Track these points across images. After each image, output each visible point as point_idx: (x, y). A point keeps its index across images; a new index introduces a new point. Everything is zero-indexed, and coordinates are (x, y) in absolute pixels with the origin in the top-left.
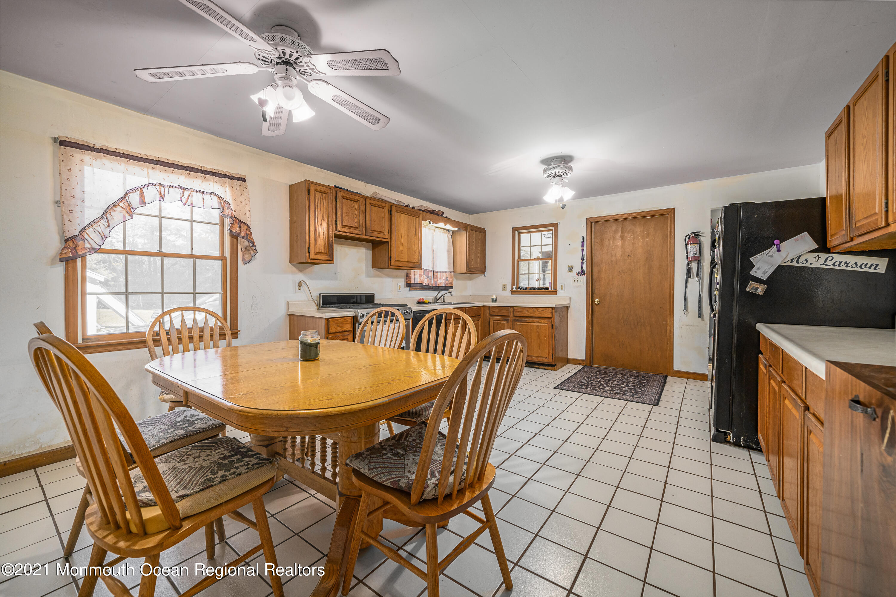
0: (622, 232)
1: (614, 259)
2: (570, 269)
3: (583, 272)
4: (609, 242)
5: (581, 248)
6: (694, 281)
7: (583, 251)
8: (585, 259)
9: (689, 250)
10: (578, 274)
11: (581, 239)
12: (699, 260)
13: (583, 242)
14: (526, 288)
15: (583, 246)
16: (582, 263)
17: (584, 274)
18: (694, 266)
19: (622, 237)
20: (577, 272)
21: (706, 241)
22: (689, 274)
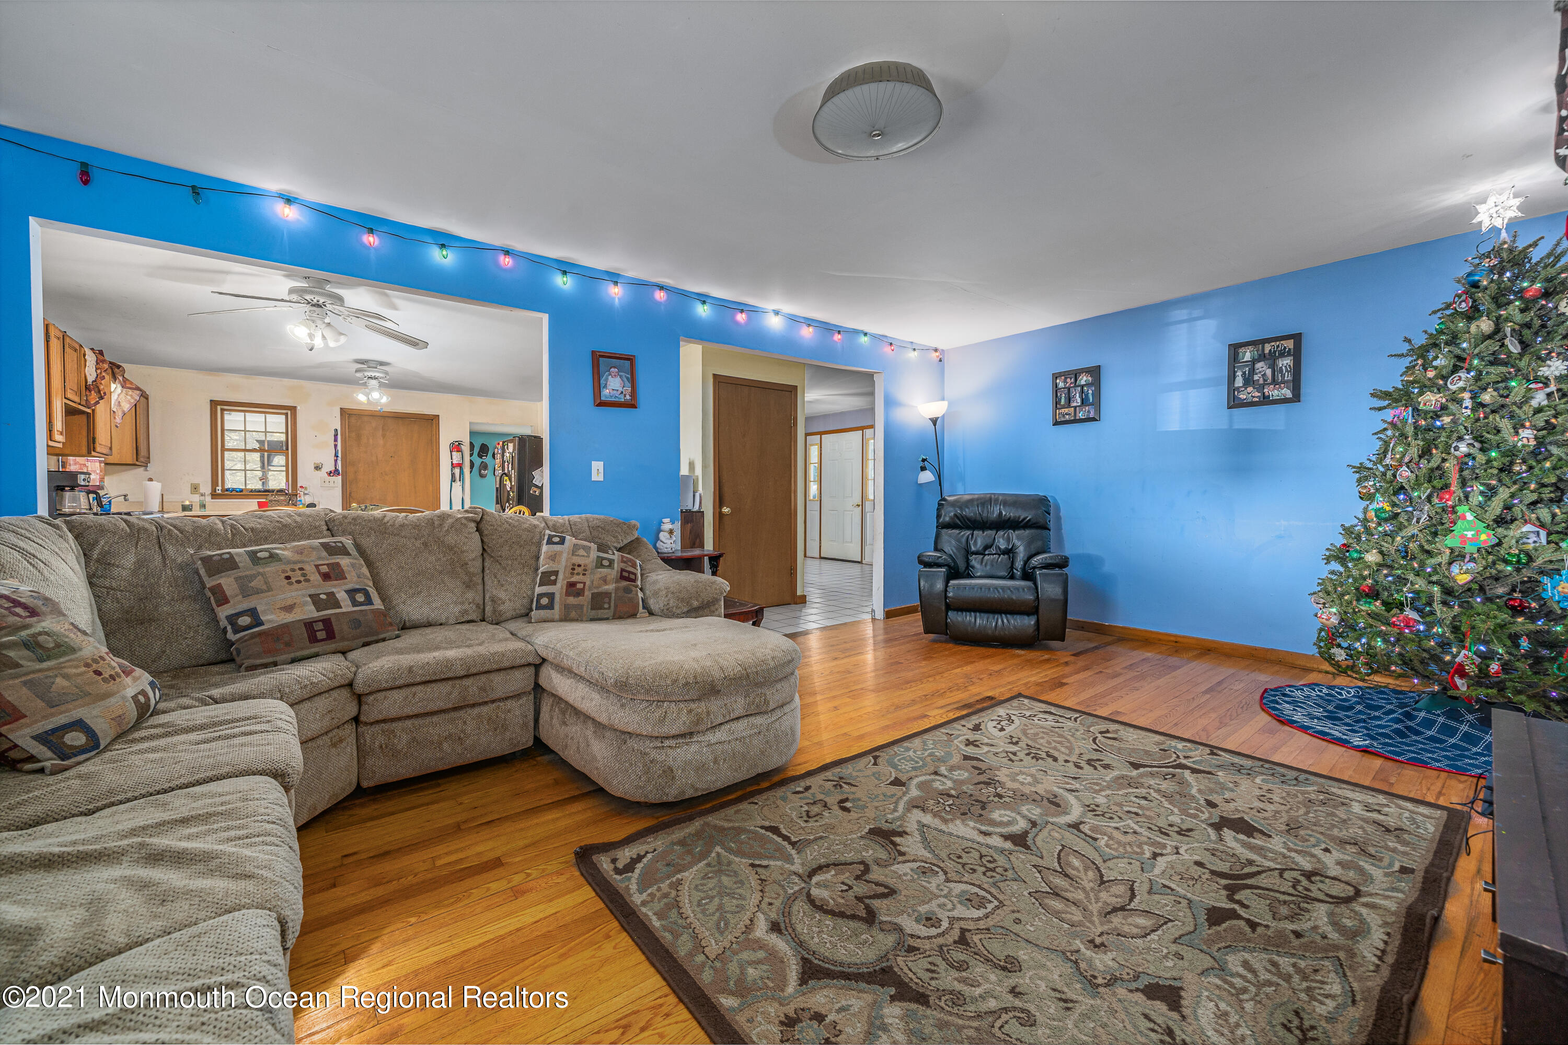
0: (383, 430)
1: (374, 459)
2: (318, 468)
3: (335, 472)
4: (368, 439)
5: (333, 443)
6: (457, 485)
7: (336, 446)
8: (340, 455)
9: (454, 457)
10: (329, 474)
11: (333, 433)
12: (460, 466)
13: (336, 436)
14: (241, 491)
15: (336, 440)
16: (336, 461)
17: (339, 474)
18: (457, 471)
19: (384, 436)
20: (328, 470)
21: (466, 449)
22: (453, 480)
